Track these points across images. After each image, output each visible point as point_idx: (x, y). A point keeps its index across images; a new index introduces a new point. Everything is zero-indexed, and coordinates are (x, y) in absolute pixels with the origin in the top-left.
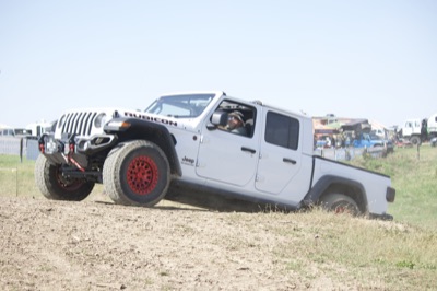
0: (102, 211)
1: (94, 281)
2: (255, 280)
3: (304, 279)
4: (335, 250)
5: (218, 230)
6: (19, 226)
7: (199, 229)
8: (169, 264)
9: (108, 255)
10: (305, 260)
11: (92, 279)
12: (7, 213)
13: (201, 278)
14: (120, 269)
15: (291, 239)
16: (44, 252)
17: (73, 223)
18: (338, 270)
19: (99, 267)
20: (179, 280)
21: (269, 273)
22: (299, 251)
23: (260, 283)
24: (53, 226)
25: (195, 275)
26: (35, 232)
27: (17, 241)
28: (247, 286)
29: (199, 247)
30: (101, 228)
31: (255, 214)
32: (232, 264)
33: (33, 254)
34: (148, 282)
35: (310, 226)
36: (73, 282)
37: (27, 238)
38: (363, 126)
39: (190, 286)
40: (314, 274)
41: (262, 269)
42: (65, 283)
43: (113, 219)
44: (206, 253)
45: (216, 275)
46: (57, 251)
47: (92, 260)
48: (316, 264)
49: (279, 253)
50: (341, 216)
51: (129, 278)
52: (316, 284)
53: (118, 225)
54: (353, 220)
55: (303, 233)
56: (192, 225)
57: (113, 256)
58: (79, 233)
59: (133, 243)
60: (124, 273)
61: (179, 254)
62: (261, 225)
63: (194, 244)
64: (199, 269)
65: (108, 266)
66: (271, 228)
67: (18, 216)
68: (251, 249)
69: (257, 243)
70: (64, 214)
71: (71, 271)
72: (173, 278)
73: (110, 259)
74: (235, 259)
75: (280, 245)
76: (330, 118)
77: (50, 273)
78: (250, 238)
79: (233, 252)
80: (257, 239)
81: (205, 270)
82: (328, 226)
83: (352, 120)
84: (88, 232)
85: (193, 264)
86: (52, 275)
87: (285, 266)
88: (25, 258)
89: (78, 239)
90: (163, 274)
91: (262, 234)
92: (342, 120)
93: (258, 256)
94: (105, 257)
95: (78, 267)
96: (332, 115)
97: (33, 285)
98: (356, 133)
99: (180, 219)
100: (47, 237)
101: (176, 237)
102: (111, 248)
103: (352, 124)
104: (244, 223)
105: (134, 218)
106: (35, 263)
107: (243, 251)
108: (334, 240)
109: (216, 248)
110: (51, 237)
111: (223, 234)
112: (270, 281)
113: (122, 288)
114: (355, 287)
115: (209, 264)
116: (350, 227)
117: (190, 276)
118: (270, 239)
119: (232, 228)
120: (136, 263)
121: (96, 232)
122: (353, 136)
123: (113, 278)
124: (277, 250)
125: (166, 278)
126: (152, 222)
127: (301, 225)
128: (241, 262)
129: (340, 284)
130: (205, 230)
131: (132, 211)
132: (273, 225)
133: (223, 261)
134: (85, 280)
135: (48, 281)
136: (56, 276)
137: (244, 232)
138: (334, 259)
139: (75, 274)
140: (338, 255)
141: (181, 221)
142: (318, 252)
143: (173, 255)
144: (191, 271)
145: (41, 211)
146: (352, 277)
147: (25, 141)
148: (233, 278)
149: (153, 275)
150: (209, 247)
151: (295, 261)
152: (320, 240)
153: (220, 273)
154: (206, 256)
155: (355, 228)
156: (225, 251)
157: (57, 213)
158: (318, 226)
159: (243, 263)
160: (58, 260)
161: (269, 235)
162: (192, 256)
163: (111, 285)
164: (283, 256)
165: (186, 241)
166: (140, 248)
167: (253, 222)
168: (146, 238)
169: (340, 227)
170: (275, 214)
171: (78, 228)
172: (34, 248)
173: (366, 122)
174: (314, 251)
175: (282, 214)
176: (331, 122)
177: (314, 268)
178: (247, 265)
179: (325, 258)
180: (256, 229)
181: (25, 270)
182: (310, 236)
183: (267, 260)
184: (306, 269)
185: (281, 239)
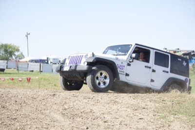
0: (77, 95)
1: (74, 126)
2: (146, 123)
3: (168, 122)
4: (181, 109)
5: (129, 102)
6: (40, 102)
7: (121, 102)
8: (108, 117)
9: (81, 114)
10: (168, 114)
11: (74, 125)
12: (35, 96)
13: (122, 123)
14: (86, 120)
15: (161, 105)
16: (52, 114)
17: (65, 100)
18: (183, 118)
19: (77, 119)
20: (113, 124)
21: (152, 120)
22: (165, 110)
23: (148, 125)
24: (56, 102)
25: (119, 122)
26: (48, 105)
27: (40, 109)
28: (142, 126)
29: (121, 109)
30: (77, 102)
31: (145, 94)
32: (136, 117)
33: (47, 114)
34: (99, 125)
35: (170, 99)
36: (65, 126)
37: (44, 107)
38: (192, 54)
39: (117, 127)
40: (172, 120)
41: (149, 119)
42: (62, 127)
43: (82, 98)
44: (123, 112)
45: (129, 121)
46: (58, 113)
47: (74, 116)
48: (173, 116)
49: (156, 111)
50: (184, 94)
51: (90, 124)
52: (173, 124)
53: (84, 101)
54: (188, 96)
55: (166, 102)
56: (117, 100)
57: (83, 114)
58: (67, 105)
59: (91, 108)
60: (88, 122)
61: (112, 113)
62: (148, 99)
63: (119, 108)
64: (121, 119)
65: (81, 119)
66: (152, 100)
67: (40, 98)
68: (144, 110)
69: (146, 107)
70: (61, 96)
71: (64, 121)
72: (109, 123)
73: (81, 116)
74: (137, 114)
75: (156, 108)
76: (177, 50)
77: (55, 123)
78: (143, 105)
79: (136, 111)
80: (146, 105)
81: (124, 120)
82: (177, 99)
83: (188, 51)
84: (71, 104)
85: (118, 117)
86: (56, 124)
87: (159, 117)
88: (44, 116)
89: (67, 107)
90: (105, 122)
91: (149, 103)
92: (183, 51)
93: (147, 113)
94: (79, 115)
95: (67, 120)
96: (178, 49)
97: (48, 128)
98: (189, 57)
99: (112, 97)
100: (53, 107)
101: (111, 105)
102: (81, 111)
103: (187, 53)
104: (140, 98)
105: (91, 97)
106: (48, 118)
107: (140, 111)
108: (180, 105)
109: (128, 110)
110: (55, 107)
111: (131, 103)
112: (152, 124)
113: (87, 128)
114: (190, 125)
115: (125, 117)
116: (187, 98)
117: (117, 123)
118: (152, 105)
119: (135, 101)
120: (93, 117)
121: (75, 104)
122: (188, 58)
123: (83, 124)
124: (155, 110)
125: (106, 124)
126: (100, 99)
127: (166, 99)
128: (139, 115)
129: (183, 124)
130: (123, 102)
131: (90, 94)
132: (153, 99)
133: (131, 115)
134: (71, 126)
135: (54, 126)
136: (58, 124)
137: (141, 102)
138: (180, 113)
139: (66, 123)
140: (182, 111)
141: (112, 98)
142: (173, 110)
143: (109, 113)
144: (118, 120)
145: (50, 95)
146: (189, 121)
147: (42, 64)
148: (136, 123)
149: (101, 122)
150: (125, 109)
151: (163, 115)
152: (174, 105)
153: (130, 121)
154: (124, 113)
155: (189, 99)
156: (132, 111)
157: (57, 96)
158: (173, 99)
159: (140, 116)
160: (58, 117)
161: (151, 103)
162: (118, 113)
163: (82, 127)
164: (158, 112)
165: (115, 107)
166: (94, 111)
167: (145, 98)
168: (97, 106)
169: (183, 99)
170: (154, 94)
171: (67, 102)
172: (47, 112)
173: (194, 52)
174: (171, 110)
175: (157, 94)
176: (178, 52)
177: (172, 118)
178: (142, 117)
179: (176, 113)
180: (146, 101)
181: (44, 122)
182: (170, 103)
183: (151, 115)
184: (168, 118)
185: (157, 105)
